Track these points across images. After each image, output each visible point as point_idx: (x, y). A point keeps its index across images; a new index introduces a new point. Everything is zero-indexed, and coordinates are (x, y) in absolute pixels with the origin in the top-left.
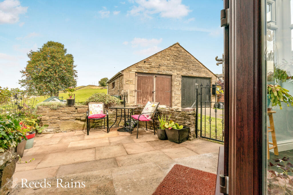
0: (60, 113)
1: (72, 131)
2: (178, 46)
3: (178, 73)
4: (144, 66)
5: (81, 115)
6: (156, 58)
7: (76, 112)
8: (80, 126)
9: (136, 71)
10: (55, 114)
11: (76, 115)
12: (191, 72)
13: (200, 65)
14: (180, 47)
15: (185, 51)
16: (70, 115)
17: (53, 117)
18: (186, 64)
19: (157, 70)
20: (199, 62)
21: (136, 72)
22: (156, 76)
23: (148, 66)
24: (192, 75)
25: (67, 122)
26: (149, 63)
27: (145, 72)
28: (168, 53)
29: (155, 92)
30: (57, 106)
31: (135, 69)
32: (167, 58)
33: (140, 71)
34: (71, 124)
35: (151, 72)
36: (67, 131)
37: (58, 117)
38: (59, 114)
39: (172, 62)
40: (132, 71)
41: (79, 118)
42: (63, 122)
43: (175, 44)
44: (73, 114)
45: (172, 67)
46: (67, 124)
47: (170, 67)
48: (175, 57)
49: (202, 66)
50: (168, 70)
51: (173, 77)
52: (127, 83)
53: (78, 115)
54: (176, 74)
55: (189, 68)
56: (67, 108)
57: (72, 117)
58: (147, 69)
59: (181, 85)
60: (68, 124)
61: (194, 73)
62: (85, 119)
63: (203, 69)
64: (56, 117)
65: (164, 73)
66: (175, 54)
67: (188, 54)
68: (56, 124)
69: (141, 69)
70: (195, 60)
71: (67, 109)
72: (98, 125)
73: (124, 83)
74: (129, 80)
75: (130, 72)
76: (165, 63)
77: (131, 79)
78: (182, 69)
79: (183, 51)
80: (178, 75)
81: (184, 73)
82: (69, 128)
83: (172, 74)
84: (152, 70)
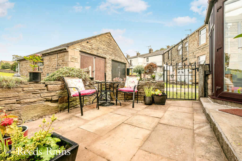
0: (21, 94)
1: (42, 117)
2: (110, 35)
3: (110, 57)
4: (87, 46)
5: (53, 94)
6: (96, 41)
7: (46, 91)
8: (52, 109)
9: (80, 49)
10: (11, 96)
11: (46, 95)
12: (117, 57)
13: (121, 53)
14: (111, 36)
15: (114, 41)
16: (38, 95)
17: (7, 101)
18: (114, 51)
19: (96, 52)
20: (121, 51)
21: (80, 51)
22: (95, 58)
23: (90, 47)
24: (118, 60)
25: (33, 106)
26: (91, 45)
27: (87, 52)
28: (104, 39)
29: (94, 72)
30: (14, 82)
31: (79, 48)
32: (103, 43)
33: (83, 50)
34: (39, 108)
35: (92, 53)
36: (34, 119)
37: (17, 101)
38: (19, 95)
39: (106, 47)
40: (77, 49)
41: (50, 98)
42: (27, 107)
43: (108, 33)
44: (41, 94)
45: (106, 51)
46: (33, 109)
47: (105, 51)
48: (108, 43)
49: (122, 54)
50: (104, 54)
51: (107, 60)
52: (72, 60)
53: (49, 94)
54: (108, 58)
55: (116, 55)
56: (32, 85)
57: (40, 98)
58: (89, 50)
59: (111, 67)
60: (35, 108)
61: (118, 59)
62: (57, 99)
63: (123, 57)
64: (14, 101)
65: (101, 56)
66: (108, 41)
67: (116, 44)
68: (13, 112)
69: (84, 48)
70: (119, 49)
71: (33, 87)
72: (72, 104)
73: (69, 60)
74: (74, 57)
75: (75, 50)
76: (102, 47)
77: (76, 57)
78: (112, 55)
79: (113, 40)
80: (110, 58)
81: (113, 58)
82: (36, 115)
83: (107, 57)
84: (92, 51)
